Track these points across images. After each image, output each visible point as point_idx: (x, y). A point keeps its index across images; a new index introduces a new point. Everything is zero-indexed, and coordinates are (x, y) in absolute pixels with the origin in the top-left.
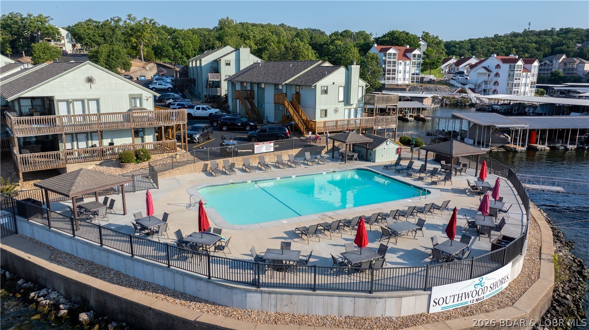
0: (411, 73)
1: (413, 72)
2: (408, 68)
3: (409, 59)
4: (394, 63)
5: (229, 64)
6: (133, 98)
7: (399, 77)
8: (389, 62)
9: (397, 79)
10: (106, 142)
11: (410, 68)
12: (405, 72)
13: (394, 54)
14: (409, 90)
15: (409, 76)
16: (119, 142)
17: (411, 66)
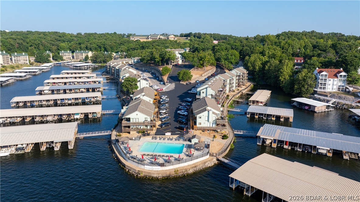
0: (338, 85)
1: (339, 85)
2: (335, 83)
3: (337, 77)
4: (326, 80)
5: (204, 93)
6: (145, 118)
7: (328, 87)
8: (322, 79)
9: (327, 88)
10: (139, 127)
11: (337, 83)
12: (333, 85)
13: (326, 75)
14: (330, 97)
15: (337, 87)
16: (142, 127)
17: (338, 81)
